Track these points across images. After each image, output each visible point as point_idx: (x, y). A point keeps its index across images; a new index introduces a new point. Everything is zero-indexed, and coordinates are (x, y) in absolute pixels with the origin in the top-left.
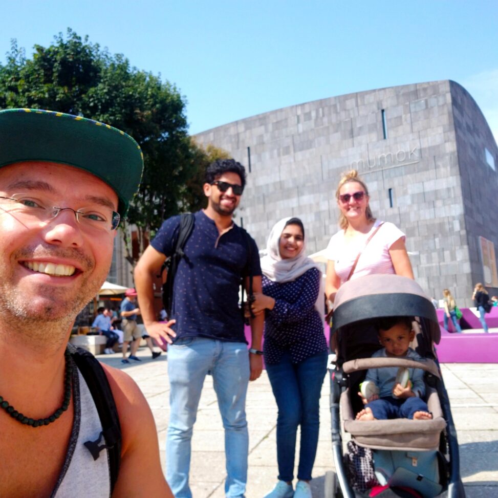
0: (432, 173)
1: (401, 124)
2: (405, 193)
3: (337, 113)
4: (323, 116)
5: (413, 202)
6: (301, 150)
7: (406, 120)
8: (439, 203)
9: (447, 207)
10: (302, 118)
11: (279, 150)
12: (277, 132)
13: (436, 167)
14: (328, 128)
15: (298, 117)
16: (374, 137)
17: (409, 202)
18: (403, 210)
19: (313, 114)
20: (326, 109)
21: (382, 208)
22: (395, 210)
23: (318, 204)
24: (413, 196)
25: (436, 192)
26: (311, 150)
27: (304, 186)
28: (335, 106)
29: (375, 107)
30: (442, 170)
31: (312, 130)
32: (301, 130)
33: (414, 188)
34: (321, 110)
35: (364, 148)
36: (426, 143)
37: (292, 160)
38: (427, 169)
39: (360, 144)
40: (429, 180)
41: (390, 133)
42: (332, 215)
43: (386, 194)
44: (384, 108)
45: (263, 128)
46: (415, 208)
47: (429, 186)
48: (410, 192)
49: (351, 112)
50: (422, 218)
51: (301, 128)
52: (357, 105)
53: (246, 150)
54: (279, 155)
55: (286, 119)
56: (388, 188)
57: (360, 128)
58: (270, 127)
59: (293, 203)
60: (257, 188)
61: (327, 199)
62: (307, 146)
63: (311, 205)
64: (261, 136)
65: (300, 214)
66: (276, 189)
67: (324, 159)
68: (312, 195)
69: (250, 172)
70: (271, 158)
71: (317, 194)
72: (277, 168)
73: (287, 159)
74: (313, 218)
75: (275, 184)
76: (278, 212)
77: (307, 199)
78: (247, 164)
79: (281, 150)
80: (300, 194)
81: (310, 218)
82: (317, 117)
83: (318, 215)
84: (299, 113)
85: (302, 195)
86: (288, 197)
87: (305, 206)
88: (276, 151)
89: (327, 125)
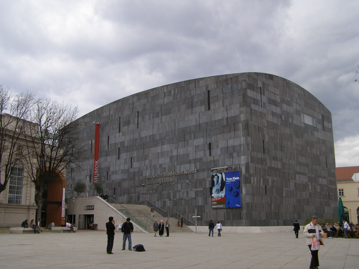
0: (232, 134)
1: (218, 101)
2: (217, 147)
3: (185, 92)
4: (178, 93)
5: (221, 153)
6: (165, 115)
7: (220, 98)
8: (235, 155)
9: (239, 157)
11: (153, 114)
12: (153, 102)
13: (235, 130)
14: (179, 101)
15: (165, 93)
16: (203, 108)
17: (219, 153)
18: (216, 158)
19: (172, 92)
20: (179, 89)
21: (205, 156)
22: (212, 158)
23: (172, 151)
24: (222, 149)
25: (234, 147)
26: (170, 115)
27: (165, 139)
28: (184, 87)
29: (204, 89)
30: (238, 132)
31: (171, 102)
32: (165, 102)
33: (222, 144)
34: (176, 89)
35: (197, 115)
36: (230, 114)
37: (160, 121)
38: (230, 132)
39: (196, 113)
40: (231, 138)
41: (212, 106)
42: (179, 159)
43: (207, 147)
44: (209, 89)
45: (146, 100)
46: (222, 157)
47: (231, 143)
48: (220, 146)
49: (192, 91)
50: (226, 164)
51: (166, 100)
52: (195, 87)
53: (137, 113)
54: (153, 118)
55: (158, 94)
56: (208, 143)
58: (150, 99)
59: (159, 149)
60: (141, 138)
61: (177, 148)
62: (168, 112)
63: (168, 151)
64: (145, 105)
65: (162, 157)
66: (150, 140)
67: (176, 121)
68: (169, 145)
69: (138, 128)
70: (149, 119)
71: (172, 145)
72: (152, 126)
73: (157, 120)
74: (169, 160)
75: (150, 136)
76: (150, 155)
77: (166, 147)
78: (136, 122)
79: (155, 114)
80: (163, 144)
81: (167, 160)
82: (174, 94)
83: (171, 158)
84: (165, 91)
85: (164, 144)
86: (156, 146)
87: (165, 152)
88: (152, 115)
89: (179, 99)
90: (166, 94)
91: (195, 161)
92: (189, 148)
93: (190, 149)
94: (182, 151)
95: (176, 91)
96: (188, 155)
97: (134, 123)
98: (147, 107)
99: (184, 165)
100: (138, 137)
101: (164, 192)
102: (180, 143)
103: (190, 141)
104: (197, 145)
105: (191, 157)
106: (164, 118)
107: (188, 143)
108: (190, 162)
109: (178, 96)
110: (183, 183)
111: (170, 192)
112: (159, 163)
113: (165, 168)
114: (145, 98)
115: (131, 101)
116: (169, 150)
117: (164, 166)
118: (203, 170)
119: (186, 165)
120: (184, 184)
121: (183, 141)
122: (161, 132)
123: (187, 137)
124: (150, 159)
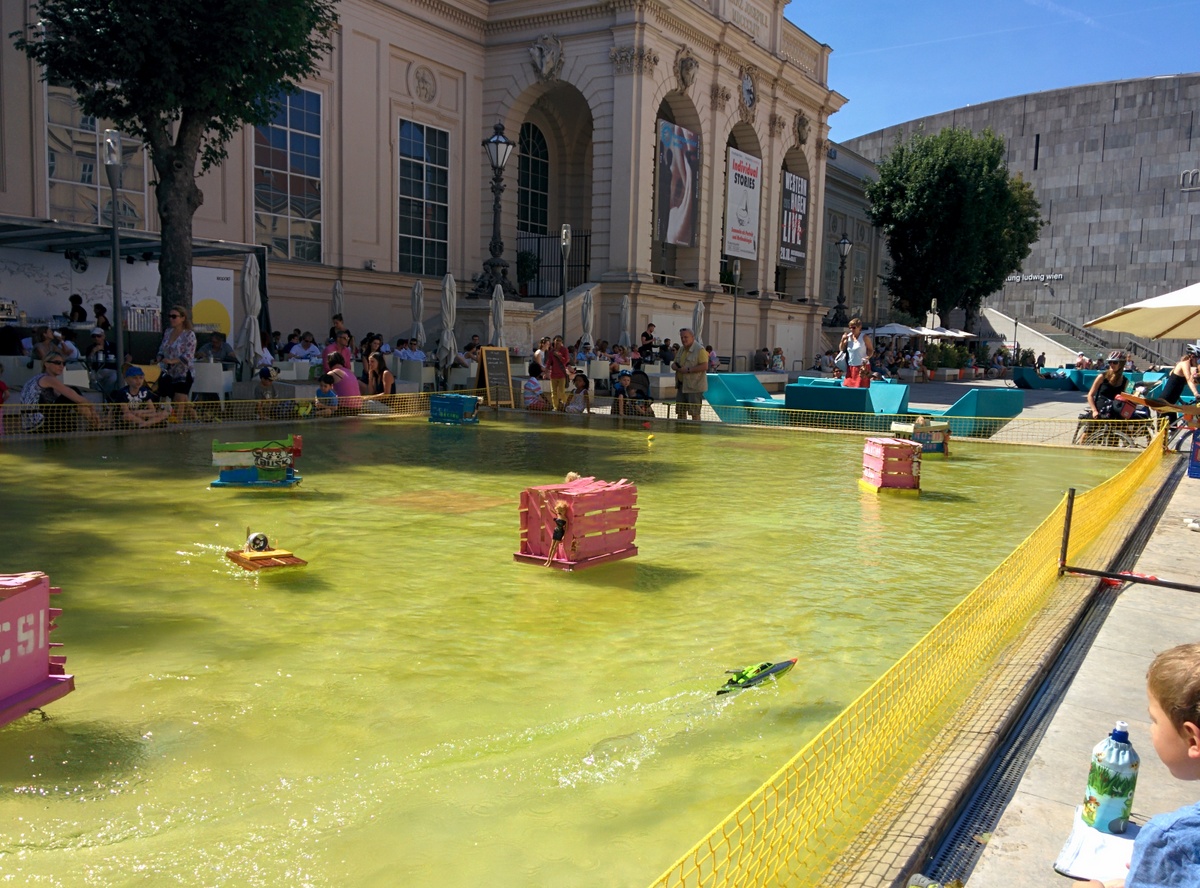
3: (1173, 101)
4: (1153, 103)
6: (1114, 147)
11: (1081, 143)
12: (1082, 117)
14: (1157, 121)
15: (1116, 100)
19: (1139, 99)
20: (1159, 94)
23: (1127, 222)
26: (1128, 149)
27: (1110, 196)
28: (1172, 92)
31: (1134, 121)
32: (1117, 119)
34: (1151, 94)
37: (1099, 160)
45: (1063, 110)
49: (1194, 103)
51: (1119, 116)
53: (1034, 139)
54: (1081, 150)
55: (1098, 101)
58: (1074, 111)
59: (1093, 217)
60: (1043, 192)
61: (1142, 217)
62: (1123, 141)
63: (1116, 222)
64: (1059, 121)
65: (1099, 233)
66: (1069, 197)
67: (1145, 162)
68: (1120, 210)
69: (1036, 168)
70: (1070, 152)
71: (1128, 210)
72: (1075, 169)
73: (1091, 157)
74: (1117, 240)
75: (1068, 189)
76: (1068, 227)
77: (1112, 214)
78: (1033, 157)
79: (1085, 144)
80: (1103, 206)
81: (1114, 239)
82: (1144, 104)
83: (1125, 236)
84: (1119, 95)
85: (1107, 207)
86: (1086, 209)
87: (1109, 222)
88: (1077, 144)
89: (1156, 117)
90: (1122, 103)
91: (1189, 244)
92: (1174, 220)
93: (1177, 223)
94: (1153, 224)
95: (1150, 99)
96: (1170, 232)
97: (1024, 158)
98: (1064, 126)
99: (1158, 252)
101: (1099, 301)
102: (1152, 209)
103: (1177, 205)
105: (1177, 238)
106: (1111, 154)
107: (1172, 208)
108: (1173, 246)
109: (1155, 109)
110: (1152, 286)
112: (1091, 245)
113: (1107, 255)
114: (1060, 106)
115: (1017, 110)
116: (1119, 218)
117: (1103, 251)
119: (1164, 251)
121: (1159, 204)
122: (1102, 181)
123: (1170, 197)
124: (1068, 234)
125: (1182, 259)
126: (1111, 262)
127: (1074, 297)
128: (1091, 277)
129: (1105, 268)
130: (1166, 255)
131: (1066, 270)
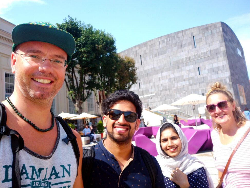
0: (216, 60)
1: (202, 41)
2: (205, 69)
3: (175, 39)
4: (169, 41)
5: (208, 72)
6: (161, 55)
7: (203, 39)
8: (219, 72)
9: (223, 73)
10: (161, 42)
11: (152, 55)
12: (151, 48)
13: (217, 57)
14: (171, 45)
15: (159, 42)
16: (191, 47)
17: (207, 72)
18: (204, 76)
19: (165, 40)
20: (170, 38)
21: (196, 75)
22: (201, 76)
23: (169, 75)
24: (208, 70)
25: (218, 68)
26: (165, 54)
27: (163, 68)
28: (174, 36)
29: (190, 35)
30: (220, 58)
31: (165, 46)
32: (161, 47)
33: (208, 66)
34: (168, 38)
35: (187, 52)
36: (213, 48)
37: (158, 59)
38: (213, 58)
39: (185, 51)
40: (215, 63)
41: (197, 45)
42: (176, 79)
43: (197, 70)
44: (194, 35)
45: (146, 47)
46: (210, 74)
47: (215, 65)
48: (207, 68)
49: (181, 38)
50: (213, 79)
51: (161, 46)
52: (183, 35)
53: (140, 57)
54: (153, 57)
55: (155, 43)
56: (198, 67)
57: (185, 44)
58: (148, 47)
60: (145, 71)
61: (173, 73)
62: (164, 52)
63: (167, 76)
64: (145, 51)
66: (152, 71)
67: (171, 58)
68: (167, 72)
70: (150, 59)
71: (169, 72)
73: (156, 59)
77: (165, 74)
80: (162, 72)
81: (167, 81)
82: (167, 41)
83: (170, 79)
84: (160, 40)
86: (157, 73)
89: (171, 44)
91: (189, 79)
92: (183, 72)
94: (177, 75)
96: (183, 76)
97: (138, 62)
98: (147, 52)
99: (180, 83)
100: (142, 70)
101: (167, 100)
102: (176, 70)
103: (183, 68)
104: (189, 69)
105: (185, 77)
106: (161, 57)
107: (182, 69)
108: (185, 80)
111: (172, 99)
112: (161, 84)
113: (166, 86)
117: (164, 85)
118: (196, 84)
119: (182, 82)
120: (182, 93)
122: (160, 65)
123: (180, 66)
124: (154, 82)
125: (188, 84)
126: (168, 88)
127: (159, 100)
128: (163, 93)
129: (166, 90)
130: (183, 83)
131: (155, 92)
